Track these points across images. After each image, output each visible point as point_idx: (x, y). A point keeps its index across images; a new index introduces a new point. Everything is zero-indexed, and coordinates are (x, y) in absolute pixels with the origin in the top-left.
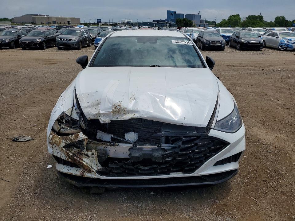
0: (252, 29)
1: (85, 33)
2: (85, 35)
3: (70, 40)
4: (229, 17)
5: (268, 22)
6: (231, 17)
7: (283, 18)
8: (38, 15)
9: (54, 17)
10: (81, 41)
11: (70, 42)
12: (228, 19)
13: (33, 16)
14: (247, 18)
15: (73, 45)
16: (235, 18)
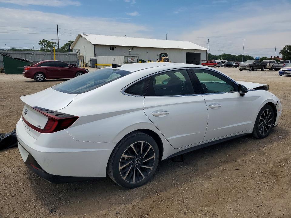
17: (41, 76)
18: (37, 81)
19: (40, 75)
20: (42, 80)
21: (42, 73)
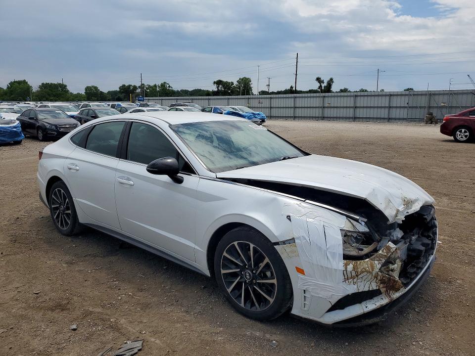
0: (91, 104)
4: (9, 84)
5: (74, 93)
6: (11, 83)
7: (96, 88)
12: (8, 87)
14: (40, 87)
16: (21, 86)
17: (465, 132)
18: (456, 141)
19: (463, 130)
20: (465, 139)
21: (468, 128)
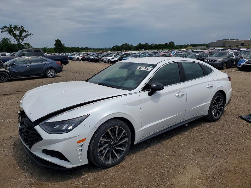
1: (234, 55)
2: (234, 56)
3: (215, 61)
8: (229, 40)
9: (243, 41)
10: (226, 62)
11: (215, 63)
13: (224, 41)
15: (217, 65)
